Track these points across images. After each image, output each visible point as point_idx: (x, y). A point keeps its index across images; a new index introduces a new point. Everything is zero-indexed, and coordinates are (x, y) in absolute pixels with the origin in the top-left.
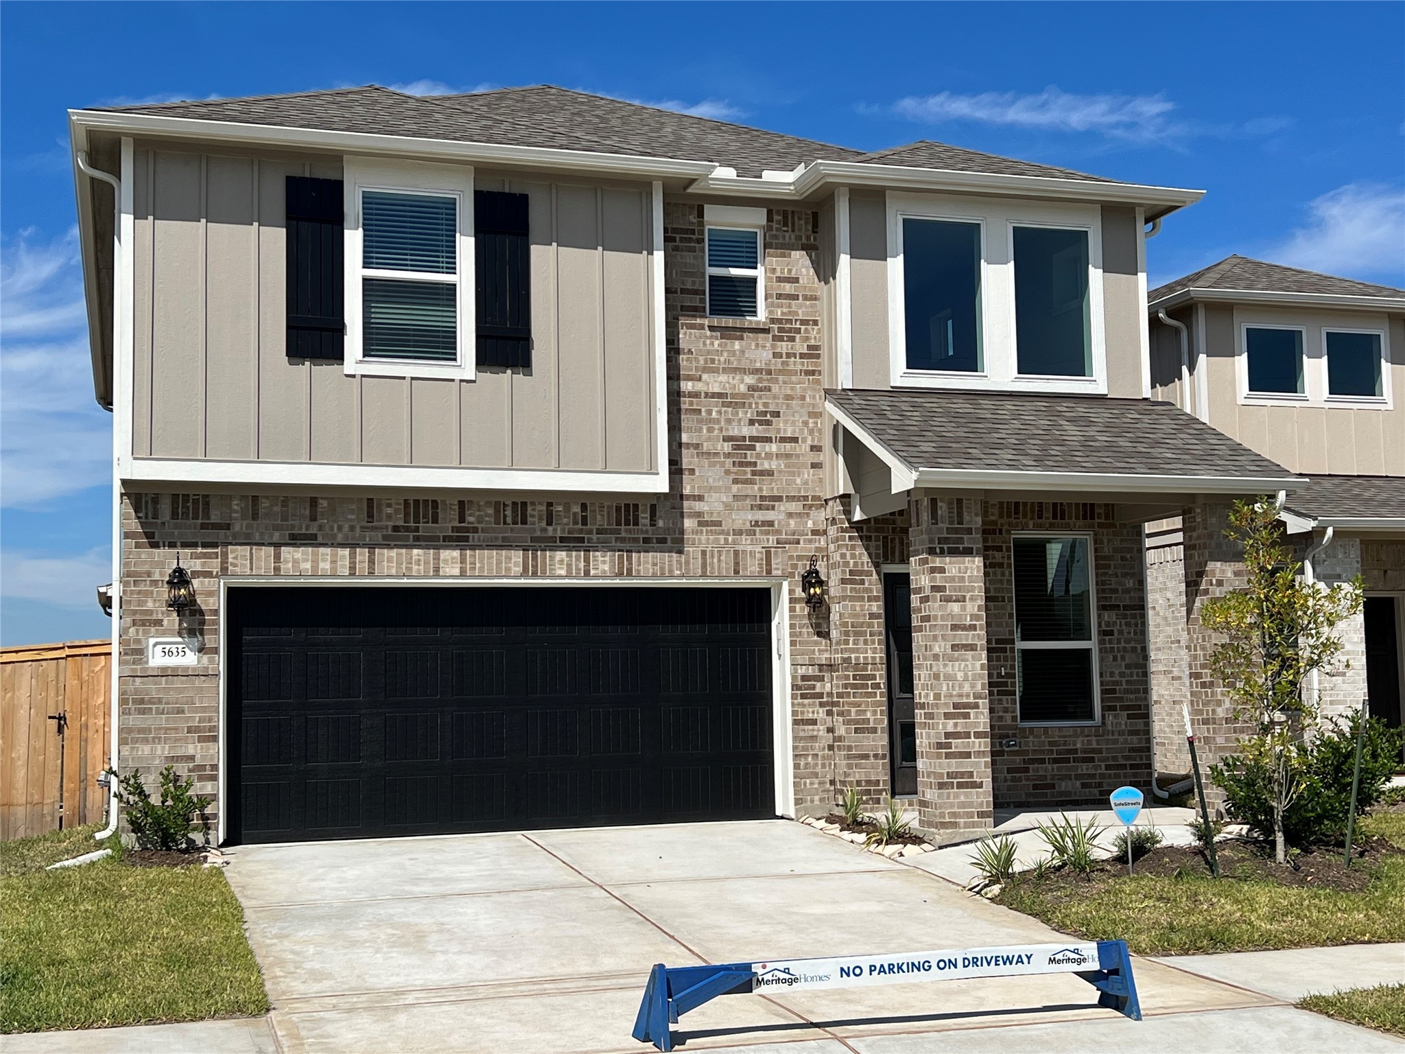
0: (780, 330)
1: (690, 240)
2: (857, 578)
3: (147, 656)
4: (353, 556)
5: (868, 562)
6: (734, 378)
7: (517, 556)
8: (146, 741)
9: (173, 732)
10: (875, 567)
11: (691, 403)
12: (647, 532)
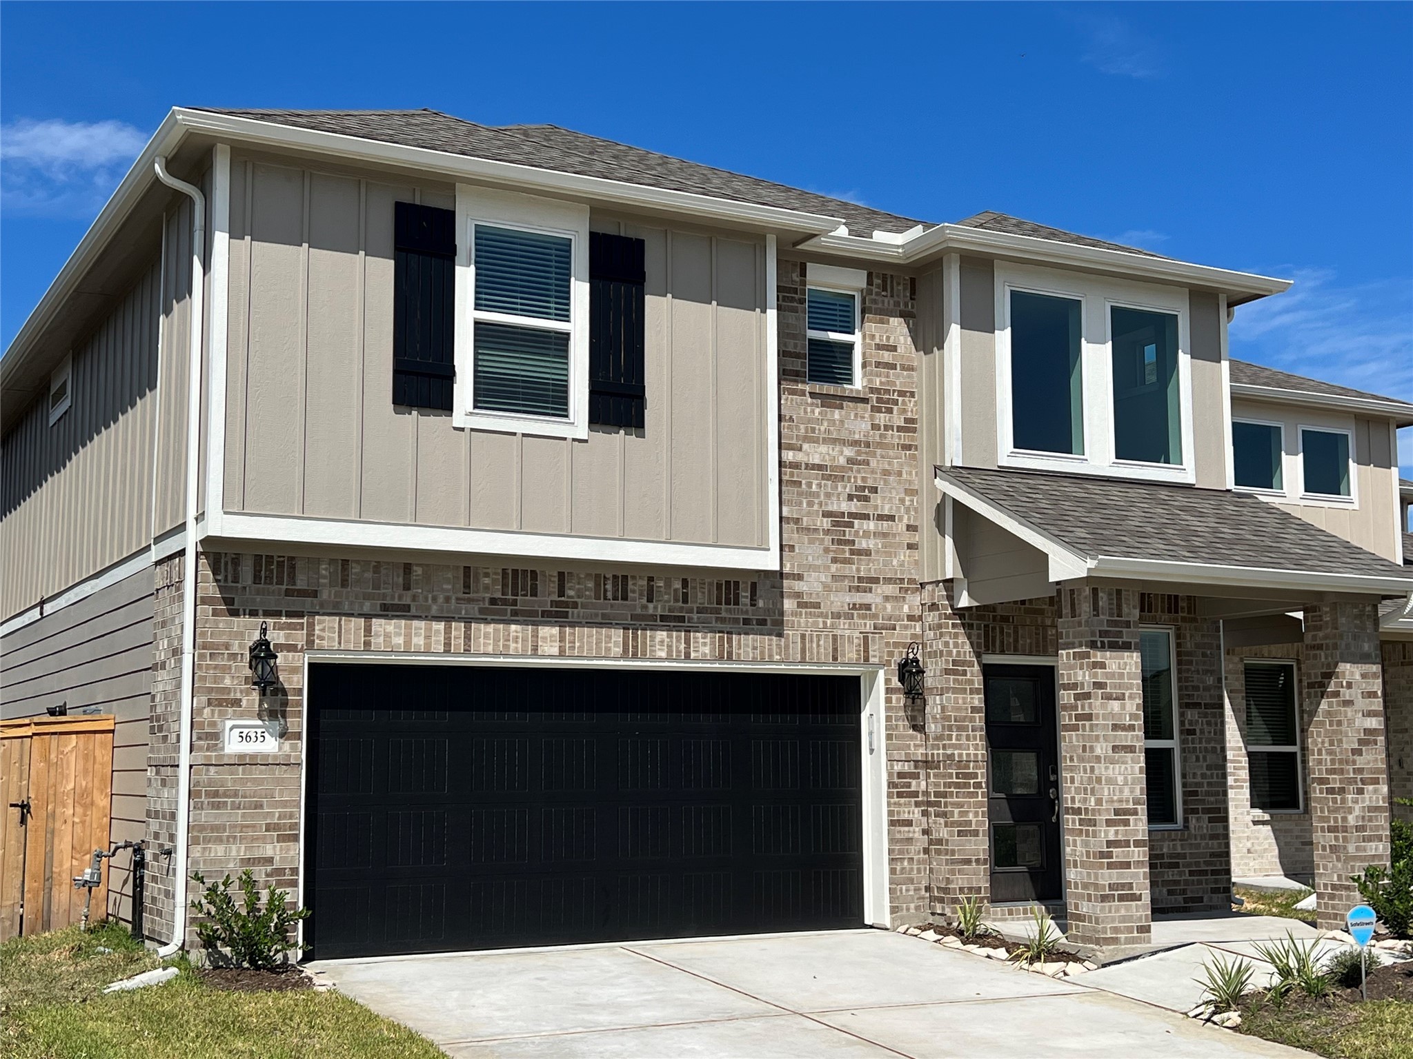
0: (879, 400)
1: (792, 300)
2: (959, 668)
3: (223, 742)
4: (448, 631)
5: (970, 652)
6: (833, 450)
7: (617, 635)
8: (219, 840)
9: (250, 829)
10: (977, 657)
11: (792, 475)
12: (747, 612)
